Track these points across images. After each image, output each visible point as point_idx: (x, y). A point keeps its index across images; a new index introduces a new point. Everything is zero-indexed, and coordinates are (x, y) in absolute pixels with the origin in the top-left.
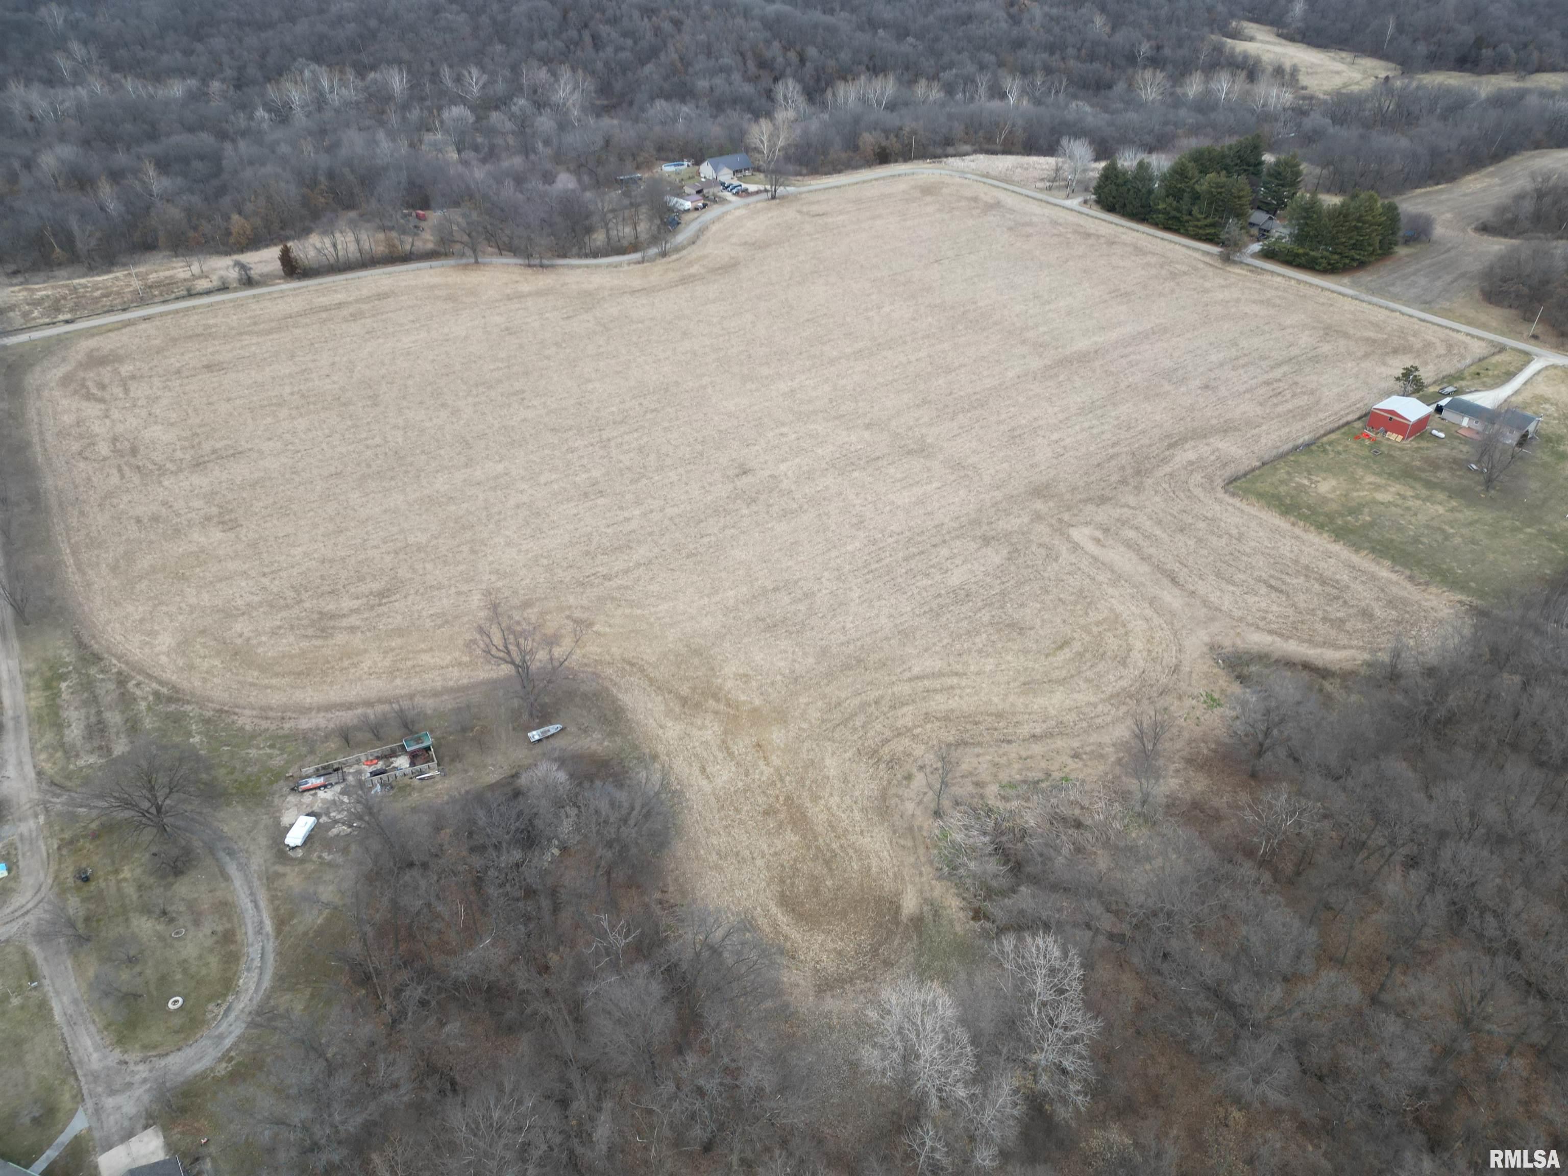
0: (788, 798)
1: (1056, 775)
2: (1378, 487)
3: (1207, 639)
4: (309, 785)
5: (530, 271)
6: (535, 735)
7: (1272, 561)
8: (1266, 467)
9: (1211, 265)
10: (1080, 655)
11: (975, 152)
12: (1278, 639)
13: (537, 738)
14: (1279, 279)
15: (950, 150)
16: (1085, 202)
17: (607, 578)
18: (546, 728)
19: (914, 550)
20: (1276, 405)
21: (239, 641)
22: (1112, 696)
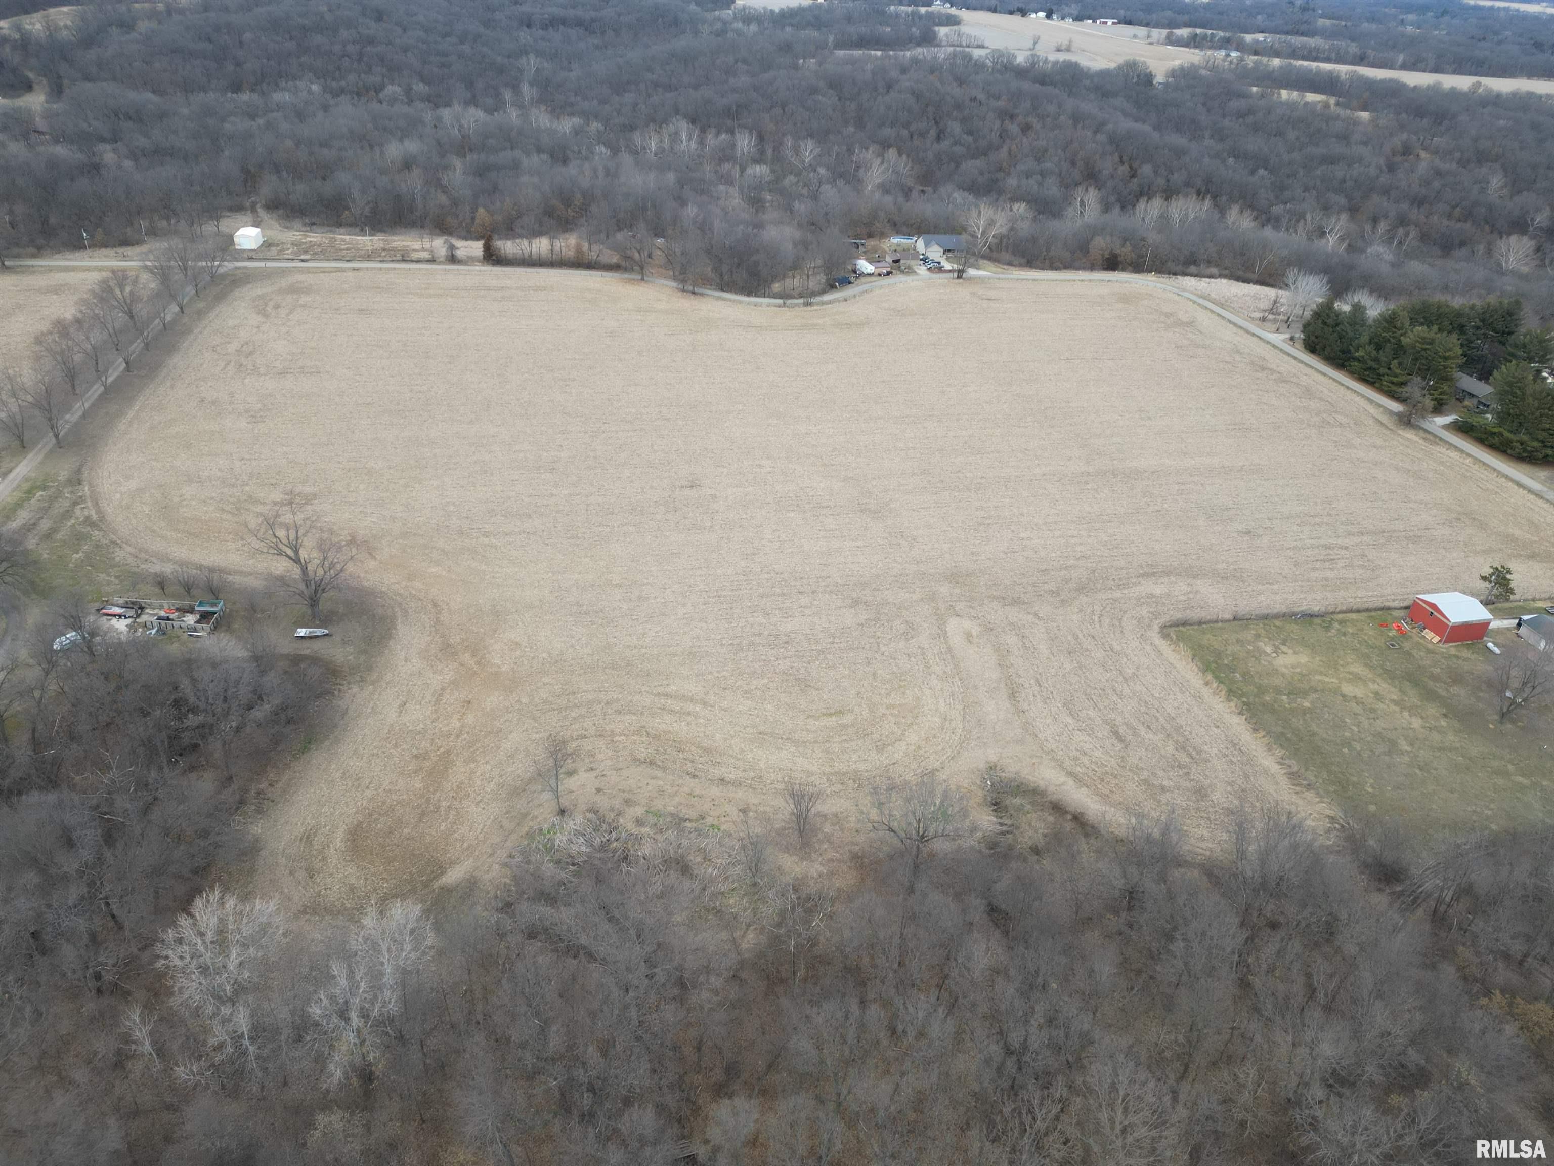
0: (448, 752)
1: (709, 820)
2: (1356, 679)
3: (993, 758)
4: (110, 612)
5: (680, 294)
6: (302, 632)
7: (1143, 709)
8: (1236, 622)
9: (1382, 424)
10: (845, 727)
11: (1221, 276)
12: (1071, 782)
13: (302, 634)
14: (1454, 455)
15: (1193, 269)
16: (1292, 339)
17: (486, 535)
18: (315, 630)
19: (778, 590)
20: (1314, 569)
21: (176, 499)
22: (836, 773)
